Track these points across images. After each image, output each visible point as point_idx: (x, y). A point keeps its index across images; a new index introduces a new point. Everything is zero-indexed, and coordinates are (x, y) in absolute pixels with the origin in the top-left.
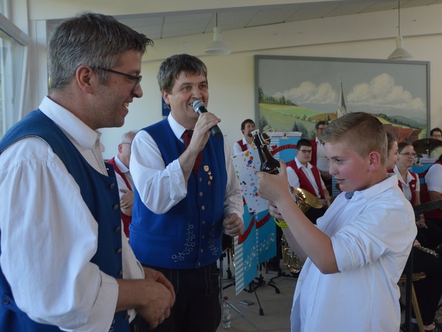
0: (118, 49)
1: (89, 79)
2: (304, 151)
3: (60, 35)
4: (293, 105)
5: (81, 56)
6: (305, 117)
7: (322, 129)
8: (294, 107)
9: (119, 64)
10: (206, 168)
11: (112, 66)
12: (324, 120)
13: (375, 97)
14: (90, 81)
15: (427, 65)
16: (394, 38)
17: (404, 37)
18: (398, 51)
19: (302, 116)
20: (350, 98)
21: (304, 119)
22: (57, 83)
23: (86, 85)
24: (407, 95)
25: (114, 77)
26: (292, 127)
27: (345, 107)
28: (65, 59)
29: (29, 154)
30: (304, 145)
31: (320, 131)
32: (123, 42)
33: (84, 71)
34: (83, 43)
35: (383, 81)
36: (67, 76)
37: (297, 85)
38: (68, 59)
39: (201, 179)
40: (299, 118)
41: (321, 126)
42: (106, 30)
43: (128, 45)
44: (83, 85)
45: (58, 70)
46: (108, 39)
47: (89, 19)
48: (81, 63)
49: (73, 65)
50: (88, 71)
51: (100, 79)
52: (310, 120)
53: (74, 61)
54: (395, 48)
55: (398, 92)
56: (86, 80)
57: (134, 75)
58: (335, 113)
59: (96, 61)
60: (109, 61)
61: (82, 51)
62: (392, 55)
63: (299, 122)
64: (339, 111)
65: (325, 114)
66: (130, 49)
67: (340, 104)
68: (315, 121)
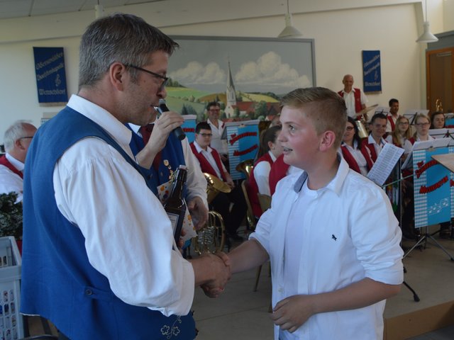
0: (149, 49)
1: (121, 76)
2: (204, 135)
3: (94, 33)
4: (181, 86)
5: (115, 53)
6: (194, 98)
7: (213, 110)
8: (182, 89)
9: (149, 63)
10: (166, 163)
11: (143, 64)
12: (213, 101)
13: (262, 76)
14: (122, 79)
15: (312, 42)
16: (283, 15)
17: (293, 14)
18: (288, 29)
19: (190, 98)
20: (238, 78)
21: (193, 101)
22: (88, 80)
23: (118, 81)
24: (294, 73)
25: (144, 76)
26: (181, 109)
27: (233, 87)
28: (99, 55)
29: (94, 153)
30: (203, 128)
31: (211, 113)
32: (154, 41)
33: (117, 68)
34: (118, 41)
35: (269, 59)
36: (99, 72)
37: (184, 66)
38: (102, 55)
39: (162, 174)
40: (187, 100)
41: (212, 108)
42: (139, 30)
43: (159, 45)
44: (115, 82)
45: (91, 65)
46: (141, 38)
47: (123, 19)
48: (115, 60)
49: (107, 62)
50: (121, 68)
51: (132, 77)
52: (199, 101)
53: (107, 57)
54: (285, 27)
55: (284, 70)
56: (118, 77)
57: (162, 74)
58: (224, 93)
59: (129, 59)
60: (141, 60)
61: (116, 48)
62: (281, 34)
63: (188, 104)
64: (228, 92)
65: (215, 95)
66: (161, 49)
67: (228, 84)
68: (204, 102)
